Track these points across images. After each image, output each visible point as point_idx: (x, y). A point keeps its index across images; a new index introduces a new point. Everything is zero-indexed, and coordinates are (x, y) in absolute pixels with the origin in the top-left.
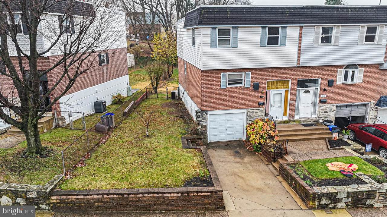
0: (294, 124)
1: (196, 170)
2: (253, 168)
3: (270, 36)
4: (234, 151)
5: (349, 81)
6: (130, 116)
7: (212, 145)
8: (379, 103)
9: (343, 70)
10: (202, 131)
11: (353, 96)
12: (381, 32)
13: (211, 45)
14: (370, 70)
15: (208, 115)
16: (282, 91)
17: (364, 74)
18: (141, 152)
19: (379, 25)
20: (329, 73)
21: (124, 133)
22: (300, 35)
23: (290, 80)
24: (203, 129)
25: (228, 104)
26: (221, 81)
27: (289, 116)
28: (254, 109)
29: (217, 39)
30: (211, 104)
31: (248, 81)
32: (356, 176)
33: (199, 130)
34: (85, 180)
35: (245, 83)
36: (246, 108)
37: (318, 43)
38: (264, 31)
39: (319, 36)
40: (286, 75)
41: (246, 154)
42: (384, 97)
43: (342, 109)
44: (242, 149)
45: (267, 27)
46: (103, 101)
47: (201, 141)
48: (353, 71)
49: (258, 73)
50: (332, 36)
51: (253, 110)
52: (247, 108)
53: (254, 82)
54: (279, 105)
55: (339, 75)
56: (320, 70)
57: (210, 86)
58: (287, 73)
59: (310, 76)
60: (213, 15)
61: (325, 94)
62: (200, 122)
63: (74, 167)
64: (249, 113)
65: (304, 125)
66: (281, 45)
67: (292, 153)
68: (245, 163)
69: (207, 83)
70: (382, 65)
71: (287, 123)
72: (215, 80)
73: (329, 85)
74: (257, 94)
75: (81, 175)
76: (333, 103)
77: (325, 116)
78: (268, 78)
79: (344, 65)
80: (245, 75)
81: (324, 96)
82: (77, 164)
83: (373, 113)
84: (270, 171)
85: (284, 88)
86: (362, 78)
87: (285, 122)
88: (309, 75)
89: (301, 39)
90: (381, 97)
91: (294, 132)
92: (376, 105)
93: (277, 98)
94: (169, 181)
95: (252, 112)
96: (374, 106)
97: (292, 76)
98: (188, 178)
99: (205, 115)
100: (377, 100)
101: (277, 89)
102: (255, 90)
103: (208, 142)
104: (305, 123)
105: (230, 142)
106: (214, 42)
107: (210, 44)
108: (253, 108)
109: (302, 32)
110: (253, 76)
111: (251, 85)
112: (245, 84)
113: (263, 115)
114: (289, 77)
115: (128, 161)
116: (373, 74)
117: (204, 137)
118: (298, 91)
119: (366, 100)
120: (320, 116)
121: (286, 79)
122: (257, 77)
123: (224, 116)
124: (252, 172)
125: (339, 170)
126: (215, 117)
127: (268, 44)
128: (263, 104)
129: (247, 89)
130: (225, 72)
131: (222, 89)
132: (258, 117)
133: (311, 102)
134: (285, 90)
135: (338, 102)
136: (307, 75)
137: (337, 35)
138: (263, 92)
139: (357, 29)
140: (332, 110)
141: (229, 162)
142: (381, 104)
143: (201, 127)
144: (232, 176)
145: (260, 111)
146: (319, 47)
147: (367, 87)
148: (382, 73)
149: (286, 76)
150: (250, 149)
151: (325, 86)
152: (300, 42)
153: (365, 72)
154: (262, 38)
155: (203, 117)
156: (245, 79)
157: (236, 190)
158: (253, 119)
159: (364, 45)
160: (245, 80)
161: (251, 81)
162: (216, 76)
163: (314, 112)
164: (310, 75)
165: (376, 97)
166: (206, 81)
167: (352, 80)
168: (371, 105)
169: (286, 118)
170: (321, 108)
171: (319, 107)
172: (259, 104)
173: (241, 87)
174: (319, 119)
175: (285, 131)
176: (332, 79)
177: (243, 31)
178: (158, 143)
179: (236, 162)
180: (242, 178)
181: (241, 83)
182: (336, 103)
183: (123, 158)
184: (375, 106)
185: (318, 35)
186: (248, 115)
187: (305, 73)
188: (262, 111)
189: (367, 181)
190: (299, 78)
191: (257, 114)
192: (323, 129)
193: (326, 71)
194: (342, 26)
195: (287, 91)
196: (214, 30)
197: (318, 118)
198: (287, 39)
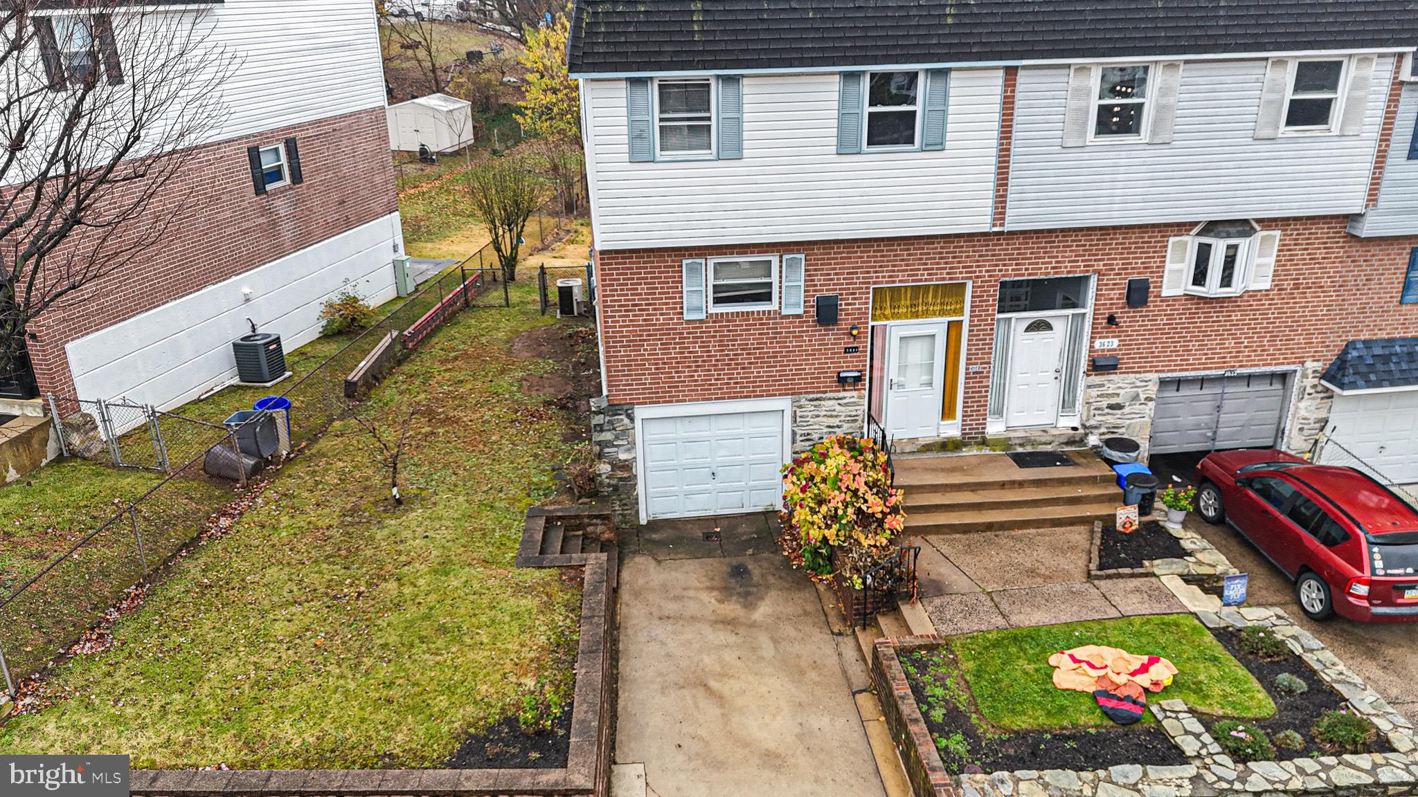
0: (983, 452)
1: (523, 680)
2: (777, 649)
3: (880, 109)
4: (729, 564)
5: (1212, 287)
6: (369, 399)
7: (654, 536)
8: (1339, 369)
9: (1191, 242)
10: (614, 482)
11: (1230, 343)
12: (1358, 84)
13: (632, 151)
14: (1308, 239)
15: (638, 423)
16: (937, 326)
17: (1278, 256)
18: (341, 583)
19: (1350, 56)
20: (1133, 253)
21: (317, 483)
22: (1008, 104)
23: (970, 284)
24: (620, 474)
25: (716, 380)
26: (682, 292)
27: (963, 421)
28: (819, 395)
29: (657, 124)
30: (646, 379)
31: (793, 291)
32: (1155, 717)
33: (604, 476)
34: (84, 721)
35: (780, 298)
36: (788, 394)
37: (1083, 133)
38: (852, 88)
39: (1088, 107)
40: (953, 263)
41: (771, 580)
42: (1360, 345)
43: (1181, 393)
44: (766, 554)
45: (864, 72)
46: (269, 336)
47: (605, 525)
48: (1229, 247)
49: (833, 259)
50: (1142, 104)
51: (817, 399)
52: (792, 394)
53: (818, 294)
54: (925, 378)
55: (1171, 262)
56: (1092, 240)
57: (639, 310)
58: (954, 257)
59: (1053, 268)
60: (631, 29)
61: (1113, 337)
62: (607, 450)
63: (60, 658)
64: (798, 414)
65: (1022, 460)
66: (926, 145)
67: (938, 589)
68: (753, 625)
69: (625, 300)
70: (1360, 219)
71: (951, 451)
72: (657, 288)
73: (1128, 303)
74: (833, 338)
75: (78, 694)
76: (1145, 372)
77: (1111, 420)
78: (877, 277)
79: (1194, 224)
80: (781, 267)
81: (1110, 343)
82: (77, 642)
83: (1312, 408)
84: (838, 670)
85: (942, 313)
86: (1271, 275)
87: (945, 446)
88: (1047, 263)
89: (1011, 120)
90: (1347, 346)
91: (972, 491)
92: (1323, 377)
93: (917, 353)
94: (400, 737)
95: (813, 408)
96: (1316, 381)
97: (977, 266)
98: (481, 719)
99: (626, 421)
100: (1332, 356)
101: (917, 317)
102: (821, 325)
103: (643, 520)
104: (1029, 449)
105: (725, 523)
106: (639, 137)
107: (626, 148)
108: (818, 392)
109: (1013, 91)
110: (816, 270)
111: (806, 307)
112: (780, 303)
113: (856, 420)
114: (961, 273)
115: (280, 629)
116: (1320, 254)
117: (625, 505)
118: (1002, 324)
119: (1285, 359)
120: (1092, 422)
121: (951, 279)
122: (829, 275)
123: (703, 424)
124: (770, 670)
125: (1092, 689)
126: (669, 426)
127: (869, 144)
128: (858, 379)
129: (791, 322)
130: (696, 255)
131: (688, 322)
132: (838, 427)
133: (1056, 365)
134: (949, 322)
135: (1166, 366)
136: (1038, 263)
137: (1163, 101)
138: (855, 332)
139: (1255, 71)
140: (1142, 397)
141: (693, 618)
142: (1343, 376)
143: (609, 468)
144: (684, 691)
145: (846, 405)
146: (1087, 149)
147: (1290, 308)
148: (1357, 251)
149: (951, 268)
150: (795, 558)
151: (1111, 304)
152: (1006, 132)
153: (1284, 245)
154: (842, 117)
155: (614, 429)
156: (781, 282)
157: (680, 758)
158: (815, 436)
159: (1280, 141)
160: (780, 287)
161: (805, 291)
162: (663, 272)
163: (1067, 404)
164: (1051, 263)
165: (1328, 346)
166: (622, 290)
167: (1226, 281)
168: (1304, 376)
169: (952, 430)
170: (1094, 392)
171: (1089, 387)
172: (838, 376)
173: (764, 312)
174: (1086, 435)
175: (935, 488)
176: (1142, 277)
177: (766, 90)
178: (423, 542)
179: (720, 618)
180: (719, 698)
181: (767, 297)
182: (1156, 371)
183: (263, 614)
184: (1323, 382)
185: (1083, 104)
186: (798, 419)
187: (1031, 253)
188: (855, 404)
189: (1190, 746)
190: (1004, 276)
191: (831, 416)
192: (1092, 481)
193: (1121, 244)
194: (1187, 62)
195: (955, 328)
196: (639, 91)
197: (1081, 431)
198: (950, 118)
